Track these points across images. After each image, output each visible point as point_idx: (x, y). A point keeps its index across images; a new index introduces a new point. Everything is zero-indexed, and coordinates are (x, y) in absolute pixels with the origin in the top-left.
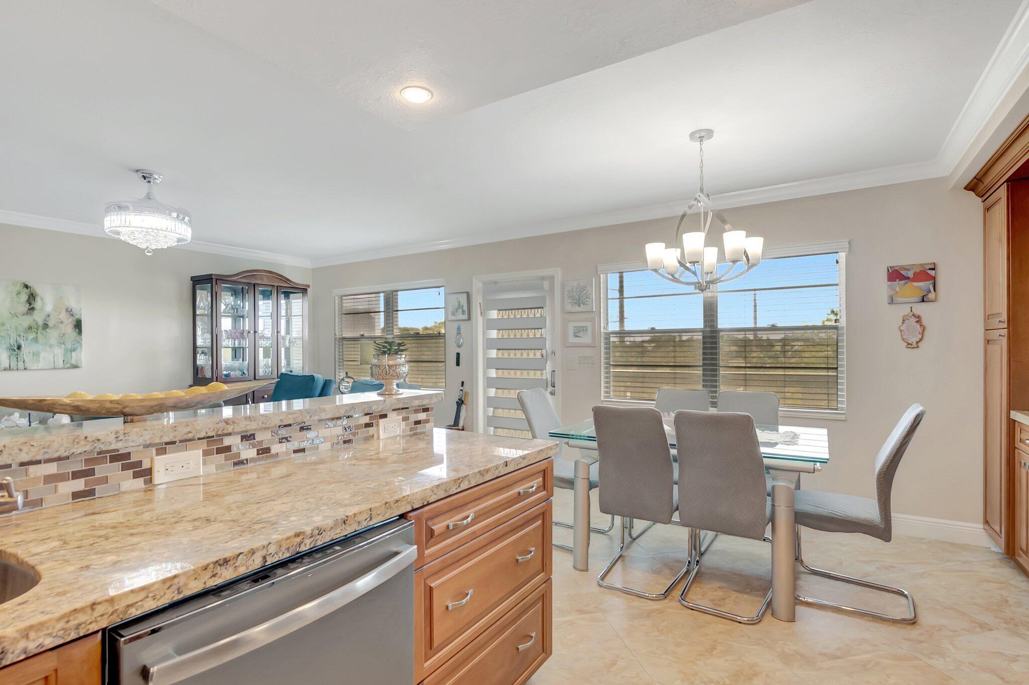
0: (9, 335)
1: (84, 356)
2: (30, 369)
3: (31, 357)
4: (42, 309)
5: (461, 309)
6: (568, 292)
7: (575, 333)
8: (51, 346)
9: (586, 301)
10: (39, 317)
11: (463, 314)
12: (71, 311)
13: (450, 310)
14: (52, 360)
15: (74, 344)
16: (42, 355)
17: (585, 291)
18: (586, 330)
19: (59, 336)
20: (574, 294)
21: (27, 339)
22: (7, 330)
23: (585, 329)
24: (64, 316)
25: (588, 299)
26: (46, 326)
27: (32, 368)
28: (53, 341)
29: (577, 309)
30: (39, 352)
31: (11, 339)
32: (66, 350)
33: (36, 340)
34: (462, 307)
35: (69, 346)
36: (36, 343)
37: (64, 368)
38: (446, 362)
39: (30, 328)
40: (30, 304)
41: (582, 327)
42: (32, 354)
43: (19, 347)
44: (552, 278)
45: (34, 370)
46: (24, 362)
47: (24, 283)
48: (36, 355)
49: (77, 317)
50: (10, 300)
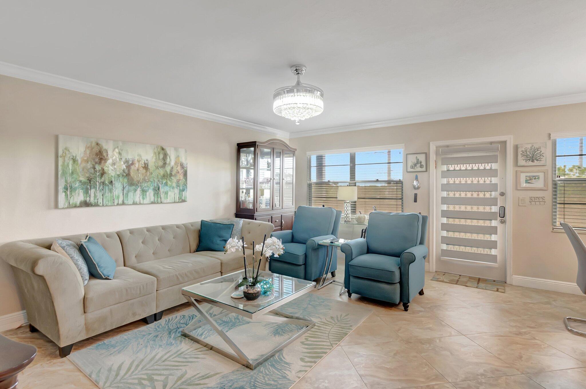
0: (154, 180)
1: (188, 194)
2: (163, 202)
3: (164, 194)
4: (169, 164)
5: (420, 164)
6: (522, 152)
7: (526, 180)
8: (173, 188)
9: (540, 158)
10: (168, 169)
11: (421, 167)
12: (183, 165)
13: (410, 164)
14: (174, 197)
15: (183, 187)
16: (169, 193)
17: (539, 151)
18: (539, 178)
19: (177, 181)
20: (528, 153)
21: (162, 183)
22: (154, 177)
23: (536, 178)
24: (179, 168)
25: (542, 157)
26: (171, 175)
27: (164, 202)
28: (174, 185)
29: (531, 163)
30: (168, 191)
31: (155, 183)
32: (180, 190)
33: (166, 184)
34: (421, 162)
35: (181, 188)
36: (166, 186)
37: (178, 202)
38: (404, 199)
39: (164, 176)
40: (164, 160)
41: (534, 176)
42: (164, 193)
43: (159, 189)
44: (505, 143)
45: (165, 203)
46: (160, 198)
47: (162, 147)
48: (166, 193)
49: (185, 169)
50: (155, 158)
